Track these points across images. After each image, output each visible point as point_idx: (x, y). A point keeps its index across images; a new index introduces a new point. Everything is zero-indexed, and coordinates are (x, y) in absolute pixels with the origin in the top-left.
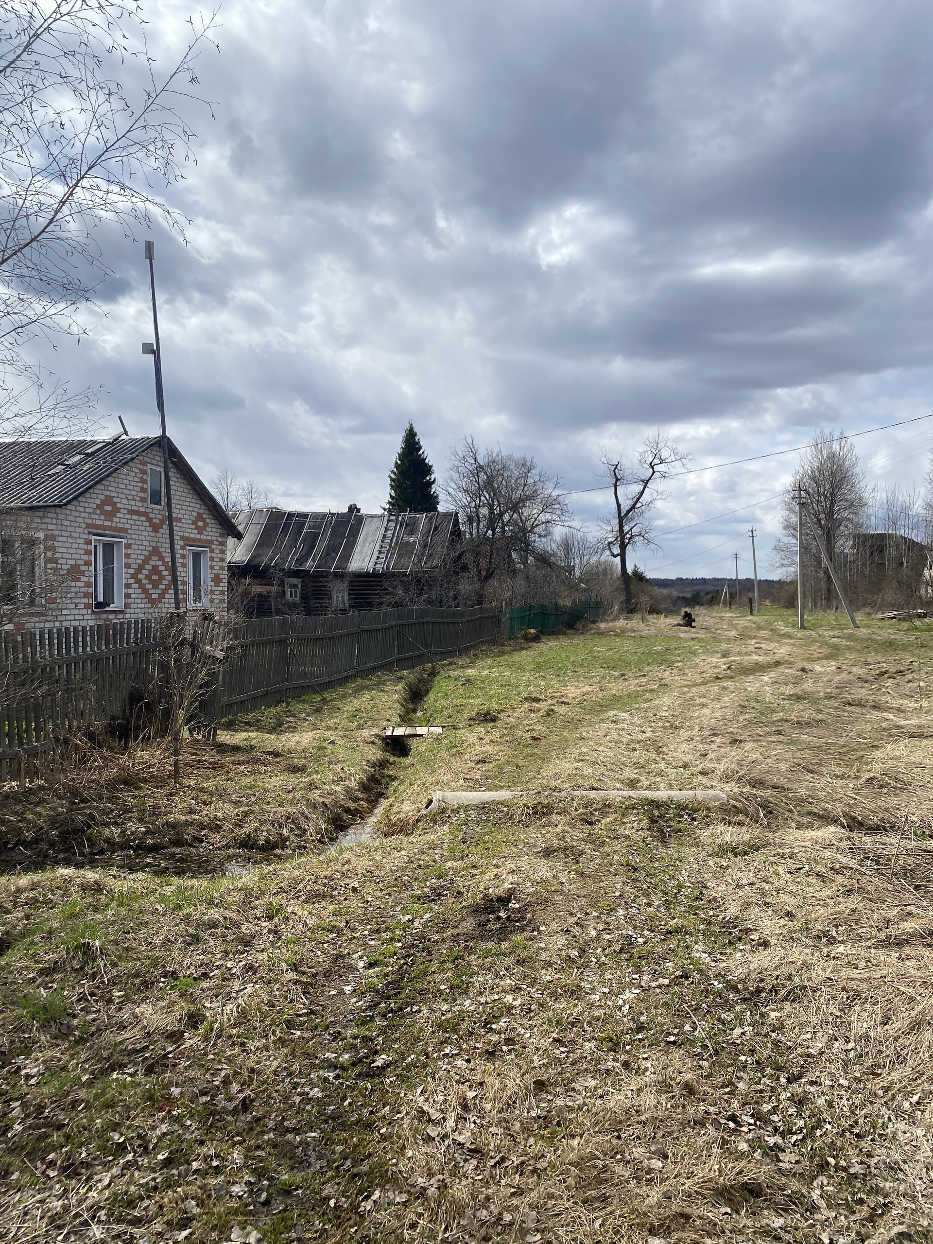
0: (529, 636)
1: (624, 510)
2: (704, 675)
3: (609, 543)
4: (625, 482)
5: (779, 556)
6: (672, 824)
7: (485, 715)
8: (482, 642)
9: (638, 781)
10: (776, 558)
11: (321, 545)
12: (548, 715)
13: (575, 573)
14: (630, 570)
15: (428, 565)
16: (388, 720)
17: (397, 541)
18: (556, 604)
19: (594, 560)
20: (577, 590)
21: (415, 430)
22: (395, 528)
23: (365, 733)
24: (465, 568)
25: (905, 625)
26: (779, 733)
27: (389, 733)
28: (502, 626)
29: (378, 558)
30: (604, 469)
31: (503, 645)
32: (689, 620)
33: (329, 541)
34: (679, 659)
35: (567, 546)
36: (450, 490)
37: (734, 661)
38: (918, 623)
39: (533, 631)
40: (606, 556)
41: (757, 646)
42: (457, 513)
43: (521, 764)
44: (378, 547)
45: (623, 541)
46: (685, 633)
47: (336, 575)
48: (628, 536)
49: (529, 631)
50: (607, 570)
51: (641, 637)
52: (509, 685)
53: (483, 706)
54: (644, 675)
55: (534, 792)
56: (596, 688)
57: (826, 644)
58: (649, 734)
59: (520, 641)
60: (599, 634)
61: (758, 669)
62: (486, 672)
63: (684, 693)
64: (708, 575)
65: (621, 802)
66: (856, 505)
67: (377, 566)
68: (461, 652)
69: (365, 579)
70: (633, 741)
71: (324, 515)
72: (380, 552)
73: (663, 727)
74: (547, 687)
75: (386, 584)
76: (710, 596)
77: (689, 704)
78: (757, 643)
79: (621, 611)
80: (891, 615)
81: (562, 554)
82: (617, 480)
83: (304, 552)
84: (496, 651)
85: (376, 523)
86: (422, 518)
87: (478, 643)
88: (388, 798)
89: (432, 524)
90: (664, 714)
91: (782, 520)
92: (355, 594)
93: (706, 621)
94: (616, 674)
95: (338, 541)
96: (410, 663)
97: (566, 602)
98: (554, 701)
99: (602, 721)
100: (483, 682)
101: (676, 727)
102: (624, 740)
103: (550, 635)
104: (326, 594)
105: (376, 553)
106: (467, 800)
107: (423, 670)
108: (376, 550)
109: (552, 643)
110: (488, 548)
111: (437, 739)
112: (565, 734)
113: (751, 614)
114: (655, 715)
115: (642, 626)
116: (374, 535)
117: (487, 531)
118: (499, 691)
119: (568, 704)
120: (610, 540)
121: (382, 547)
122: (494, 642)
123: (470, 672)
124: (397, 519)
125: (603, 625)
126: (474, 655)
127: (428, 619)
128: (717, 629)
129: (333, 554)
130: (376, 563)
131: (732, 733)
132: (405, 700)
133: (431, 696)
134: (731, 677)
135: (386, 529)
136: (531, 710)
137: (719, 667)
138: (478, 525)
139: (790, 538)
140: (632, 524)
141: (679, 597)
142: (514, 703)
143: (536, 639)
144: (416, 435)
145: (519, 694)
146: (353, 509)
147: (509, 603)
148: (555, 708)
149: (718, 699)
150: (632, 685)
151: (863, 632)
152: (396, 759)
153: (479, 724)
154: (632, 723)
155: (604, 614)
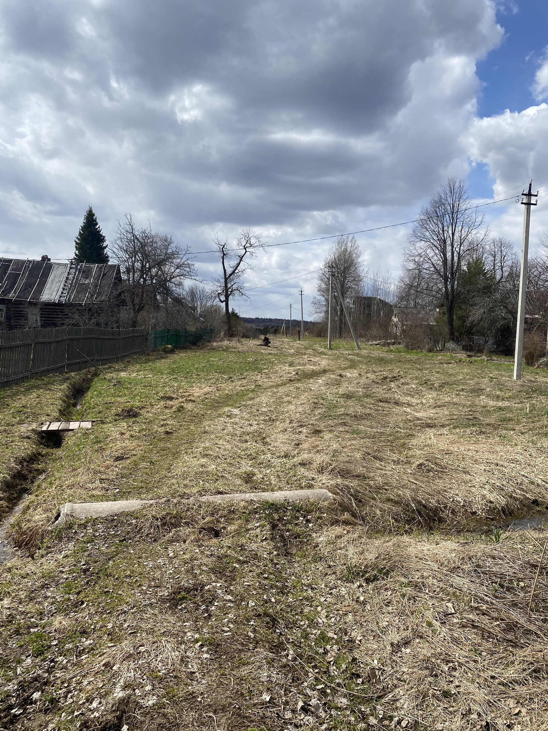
0: (167, 349)
1: (228, 275)
2: (282, 378)
3: (219, 294)
4: (229, 256)
5: (314, 307)
6: (290, 527)
7: (129, 412)
8: (134, 353)
9: (254, 475)
10: (312, 309)
11: (21, 283)
12: (179, 411)
13: (197, 311)
14: (230, 310)
15: (98, 299)
16: (48, 415)
17: (76, 282)
18: (185, 329)
19: (209, 304)
20: (199, 321)
21: (94, 211)
22: (75, 273)
23: (23, 428)
24: (123, 303)
25: (386, 349)
26: (345, 424)
27: (44, 428)
28: (149, 342)
29: (62, 293)
30: (216, 247)
31: (149, 355)
32: (267, 342)
33: (27, 280)
34: (265, 367)
35: (193, 293)
36: (115, 250)
37: (300, 369)
38: (391, 347)
39: (169, 346)
40: (217, 301)
41: (309, 359)
42: (119, 266)
43: (155, 459)
44: (62, 286)
45: (227, 293)
46: (264, 350)
47: (30, 303)
48: (230, 290)
49: (167, 346)
50: (217, 310)
51: (239, 352)
52: (150, 386)
53: (128, 404)
54: (244, 378)
55: (163, 500)
56: (213, 389)
57: (346, 359)
58: (255, 427)
59: (161, 352)
60: (213, 349)
61: (314, 375)
62: (134, 375)
63: (274, 393)
64: (273, 317)
65: (245, 508)
66: (357, 279)
67: (62, 298)
68: (117, 360)
69: (53, 307)
70: (244, 433)
71: (23, 262)
72: (64, 289)
73: (264, 420)
74: (179, 388)
75: (66, 310)
76: (274, 329)
77: (279, 402)
78: (308, 357)
79: (225, 335)
80: (376, 342)
81: (189, 299)
82: (224, 255)
83: (8, 287)
84: (144, 359)
85: (61, 270)
86: (95, 267)
87: (131, 353)
88: (31, 494)
89: (101, 272)
90: (264, 410)
91: (317, 286)
92: (45, 317)
93: (276, 343)
94: (226, 377)
95: (33, 280)
96: (78, 367)
97: (192, 328)
98: (184, 399)
99: (220, 415)
100: (130, 383)
101: (273, 420)
102: (238, 432)
103: (181, 349)
104: (23, 316)
105: (61, 290)
106: (96, 512)
107: (88, 372)
108: (61, 288)
109: (182, 355)
110: (140, 290)
111: (86, 433)
112: (192, 427)
113: (299, 340)
114: (258, 411)
115: (239, 345)
116: (60, 277)
117: (140, 279)
118: (142, 391)
119: (194, 401)
120: (219, 292)
121: (65, 286)
122: (142, 353)
123: (123, 374)
124: (77, 267)
125: (215, 344)
126: (128, 362)
127: (93, 336)
128: (282, 348)
129: (30, 289)
130: (61, 297)
131: (312, 424)
132: (67, 396)
133: (89, 394)
134: (299, 380)
135: (69, 274)
136: (165, 407)
137: (291, 373)
138: (134, 275)
139: (321, 297)
140: (232, 283)
141: (256, 329)
142: (153, 401)
143: (172, 351)
144: (94, 215)
145: (157, 393)
146: (45, 258)
147: (154, 327)
148: (184, 405)
149: (297, 397)
150: (237, 386)
151: (364, 352)
152: (50, 450)
153: (123, 419)
154: (242, 417)
155: (215, 337)
